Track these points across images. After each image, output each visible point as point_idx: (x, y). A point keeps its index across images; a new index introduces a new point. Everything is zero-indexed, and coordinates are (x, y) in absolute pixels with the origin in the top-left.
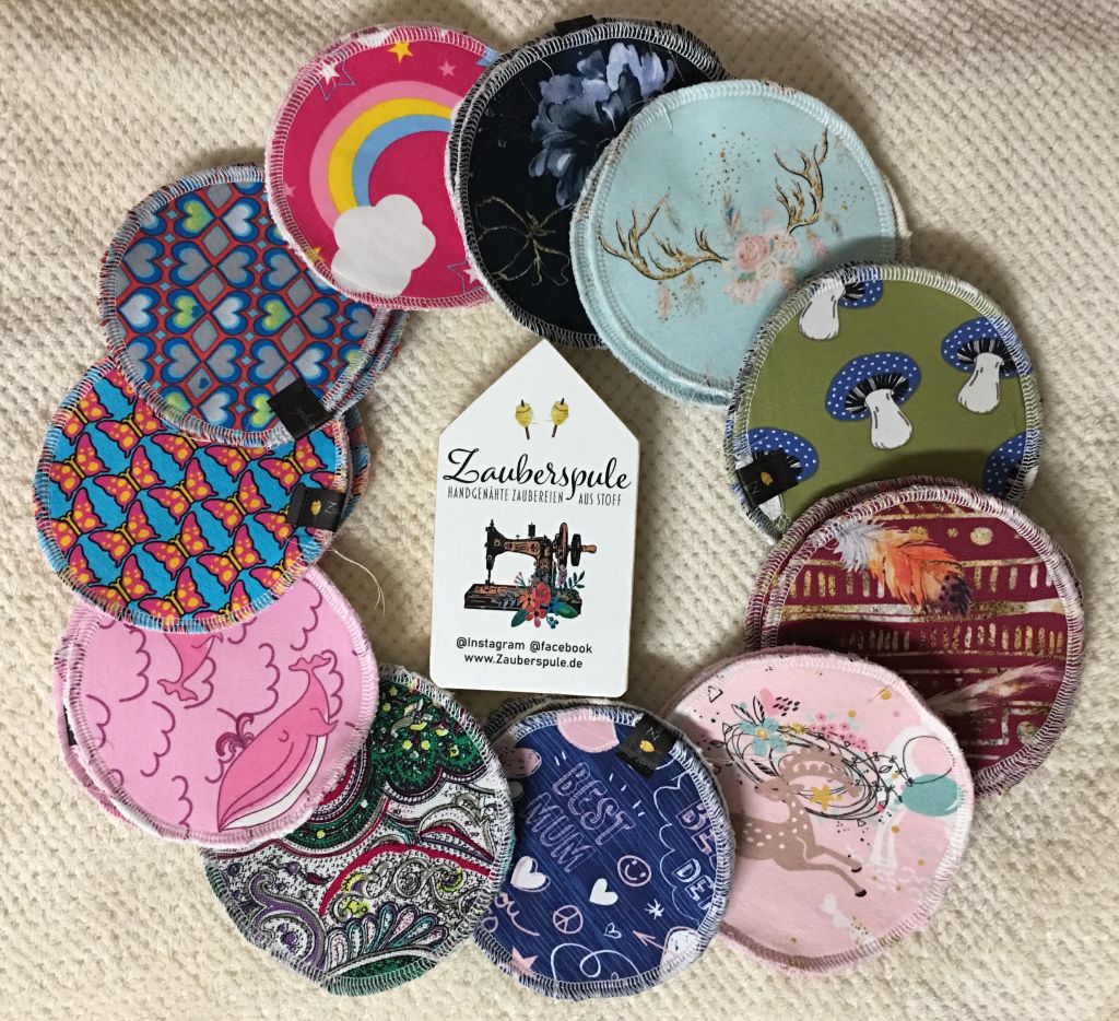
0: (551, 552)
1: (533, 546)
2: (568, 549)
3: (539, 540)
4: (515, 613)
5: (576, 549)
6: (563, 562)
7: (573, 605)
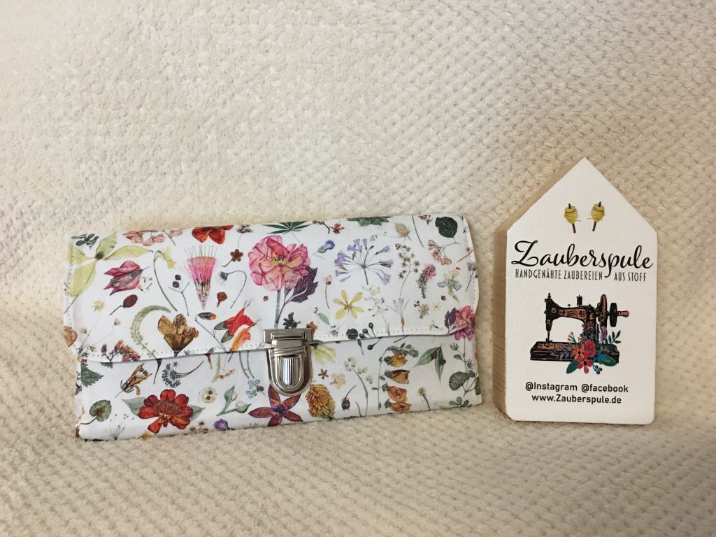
0: (595, 316)
1: (581, 312)
2: (607, 314)
3: (585, 307)
4: (568, 363)
5: (614, 314)
6: (604, 324)
7: (613, 356)
